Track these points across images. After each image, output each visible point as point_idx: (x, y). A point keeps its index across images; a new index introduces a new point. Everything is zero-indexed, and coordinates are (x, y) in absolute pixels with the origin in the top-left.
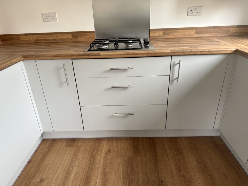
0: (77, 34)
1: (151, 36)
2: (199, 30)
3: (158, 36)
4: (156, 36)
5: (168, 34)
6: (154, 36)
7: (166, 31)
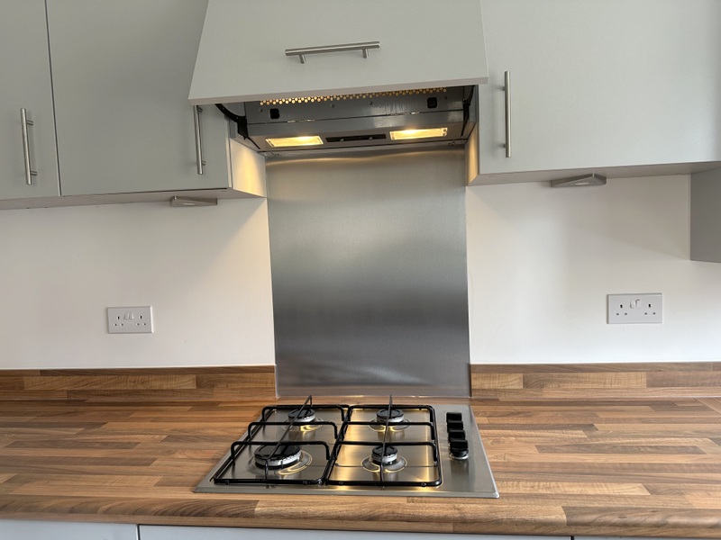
0: (213, 375)
1: (477, 387)
2: (658, 374)
3: (504, 391)
4: (496, 390)
5: (542, 386)
6: (490, 390)
7: (535, 375)
